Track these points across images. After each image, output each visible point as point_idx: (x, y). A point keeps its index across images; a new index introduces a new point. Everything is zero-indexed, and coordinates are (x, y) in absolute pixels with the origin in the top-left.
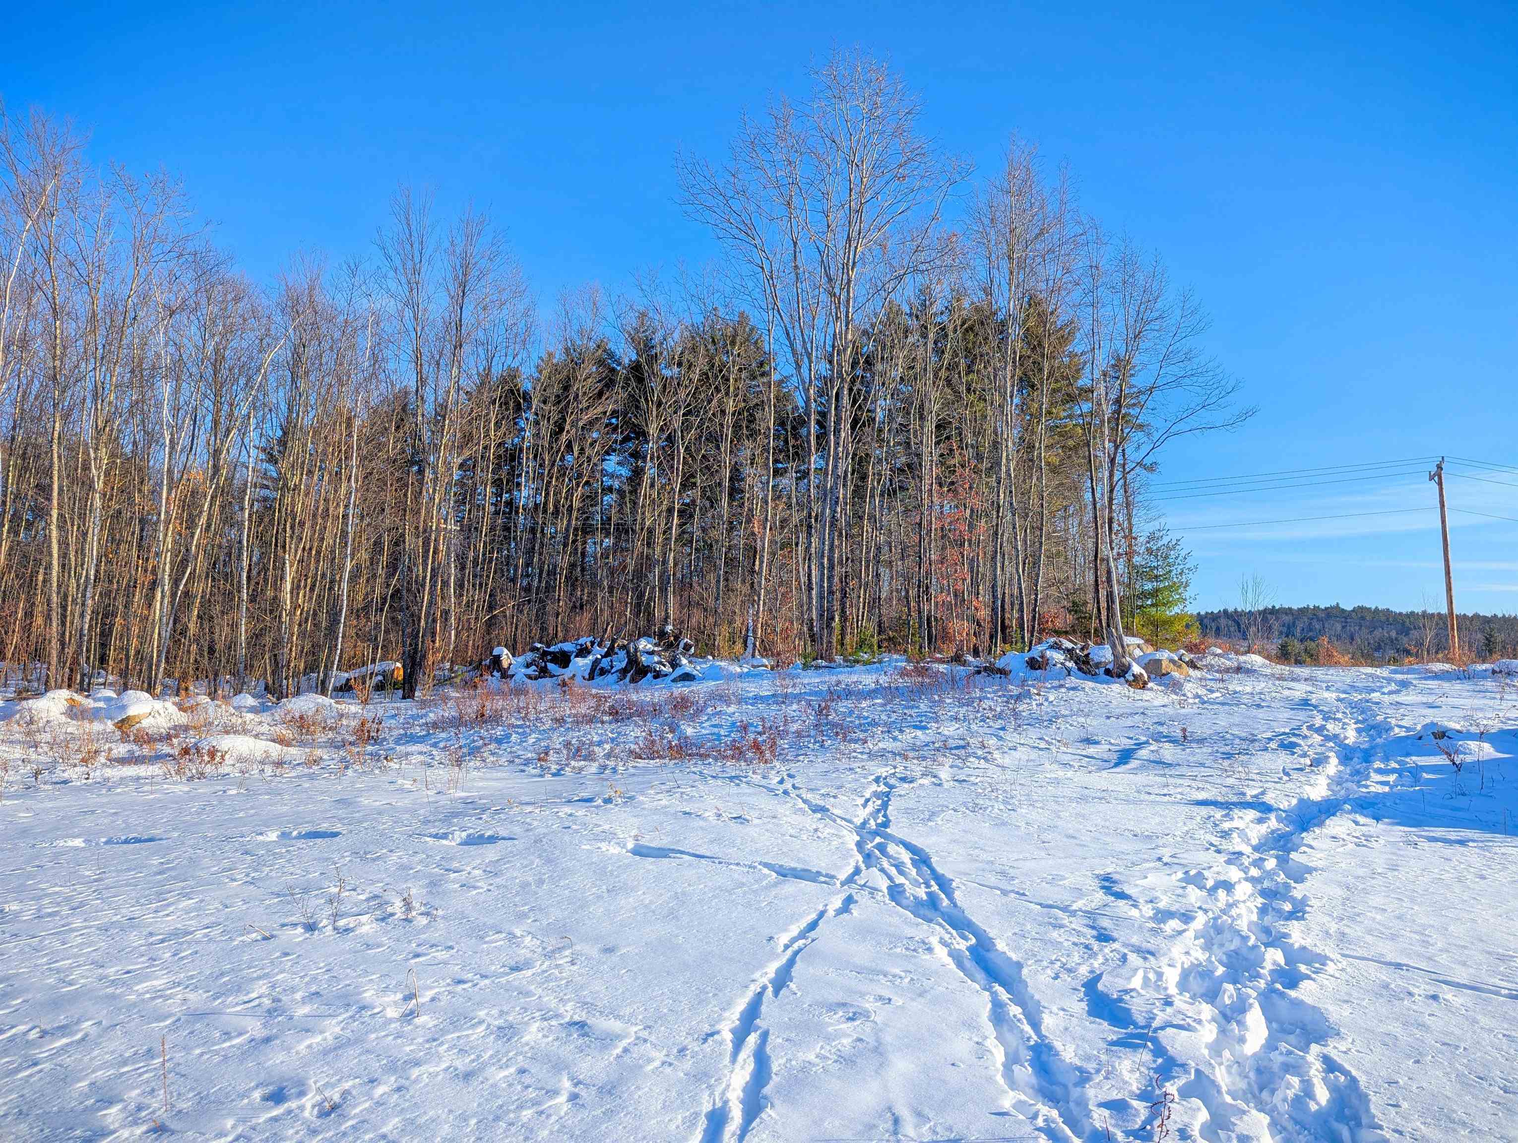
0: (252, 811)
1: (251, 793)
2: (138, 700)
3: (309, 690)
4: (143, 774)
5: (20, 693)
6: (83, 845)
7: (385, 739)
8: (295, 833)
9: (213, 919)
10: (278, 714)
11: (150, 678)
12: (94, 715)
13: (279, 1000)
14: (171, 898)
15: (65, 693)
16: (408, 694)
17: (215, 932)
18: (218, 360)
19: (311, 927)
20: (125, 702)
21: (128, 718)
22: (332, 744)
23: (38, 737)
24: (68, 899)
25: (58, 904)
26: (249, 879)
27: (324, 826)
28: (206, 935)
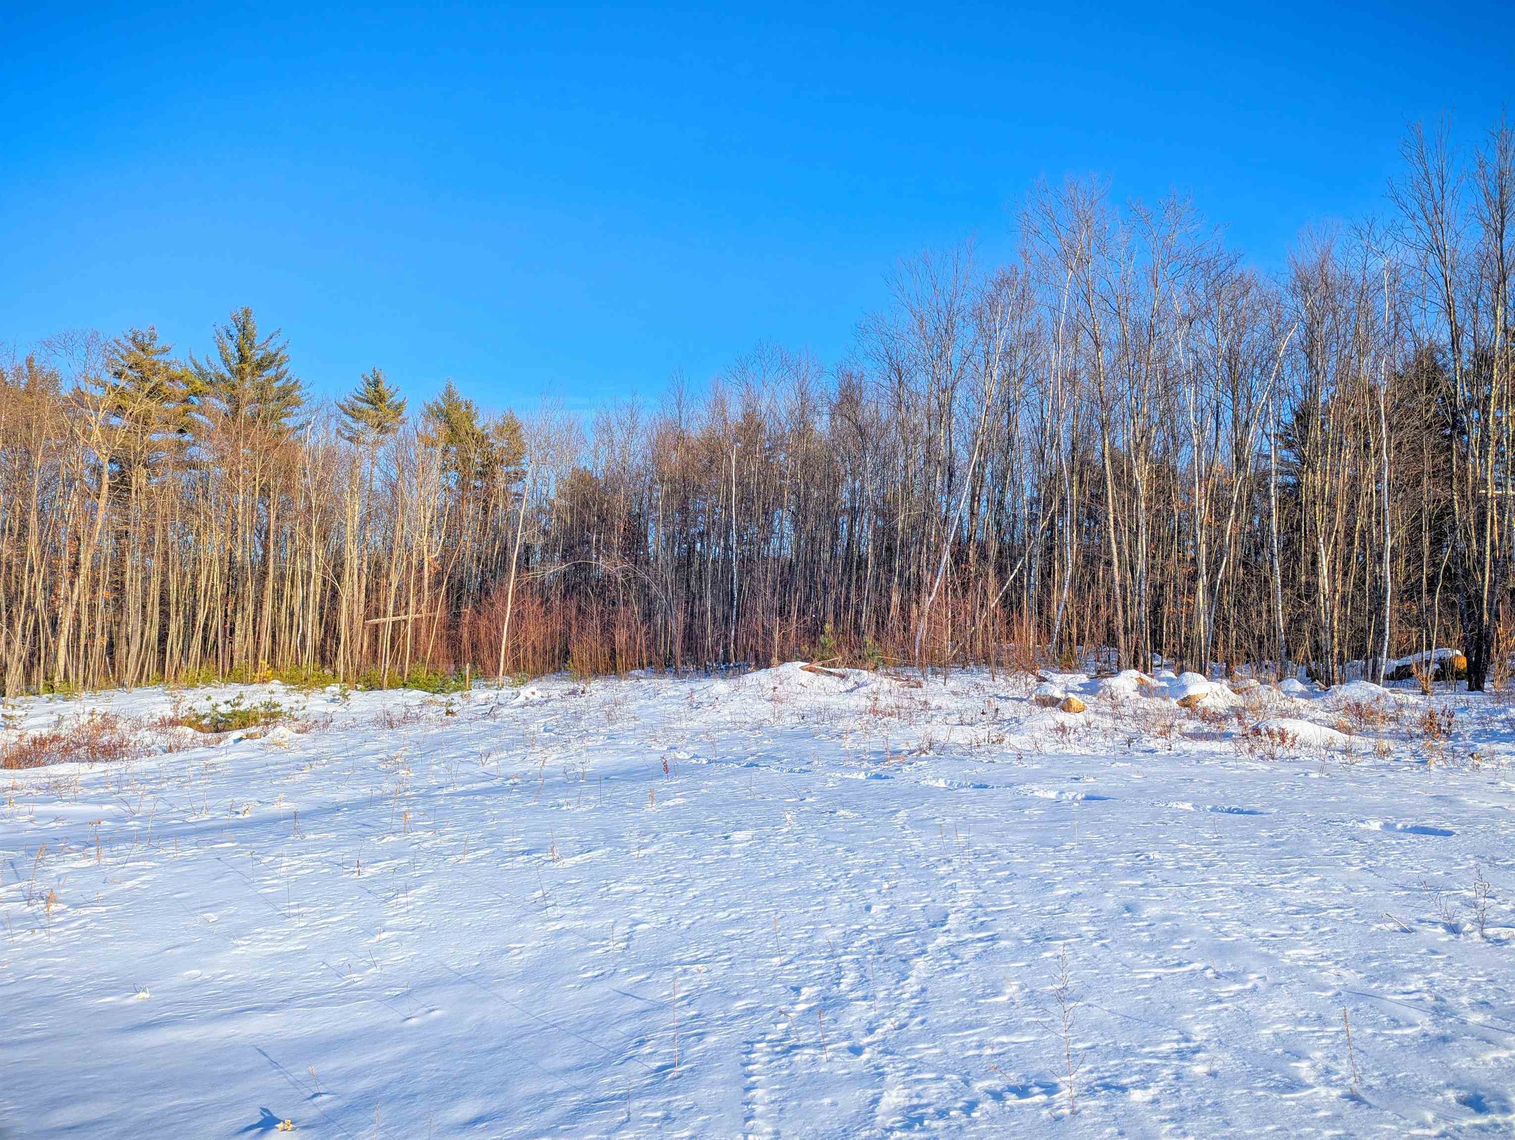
0: (1344, 798)
1: (1333, 779)
2: (1196, 682)
3: (1356, 677)
4: (1217, 750)
5: (1099, 672)
6: (1192, 809)
7: (1458, 734)
8: (1399, 826)
9: (1341, 900)
10: (1330, 701)
11: (1200, 661)
12: (1161, 693)
13: (1443, 1000)
14: (1293, 871)
15: (1134, 673)
16: (1476, 685)
17: (1349, 914)
18: (1232, 357)
19: (1454, 929)
20: (1184, 681)
21: (1189, 697)
22: (1395, 735)
23: (1122, 710)
24: (1198, 857)
25: (1191, 859)
26: (1366, 866)
27: (1431, 823)
28: (1339, 915)
